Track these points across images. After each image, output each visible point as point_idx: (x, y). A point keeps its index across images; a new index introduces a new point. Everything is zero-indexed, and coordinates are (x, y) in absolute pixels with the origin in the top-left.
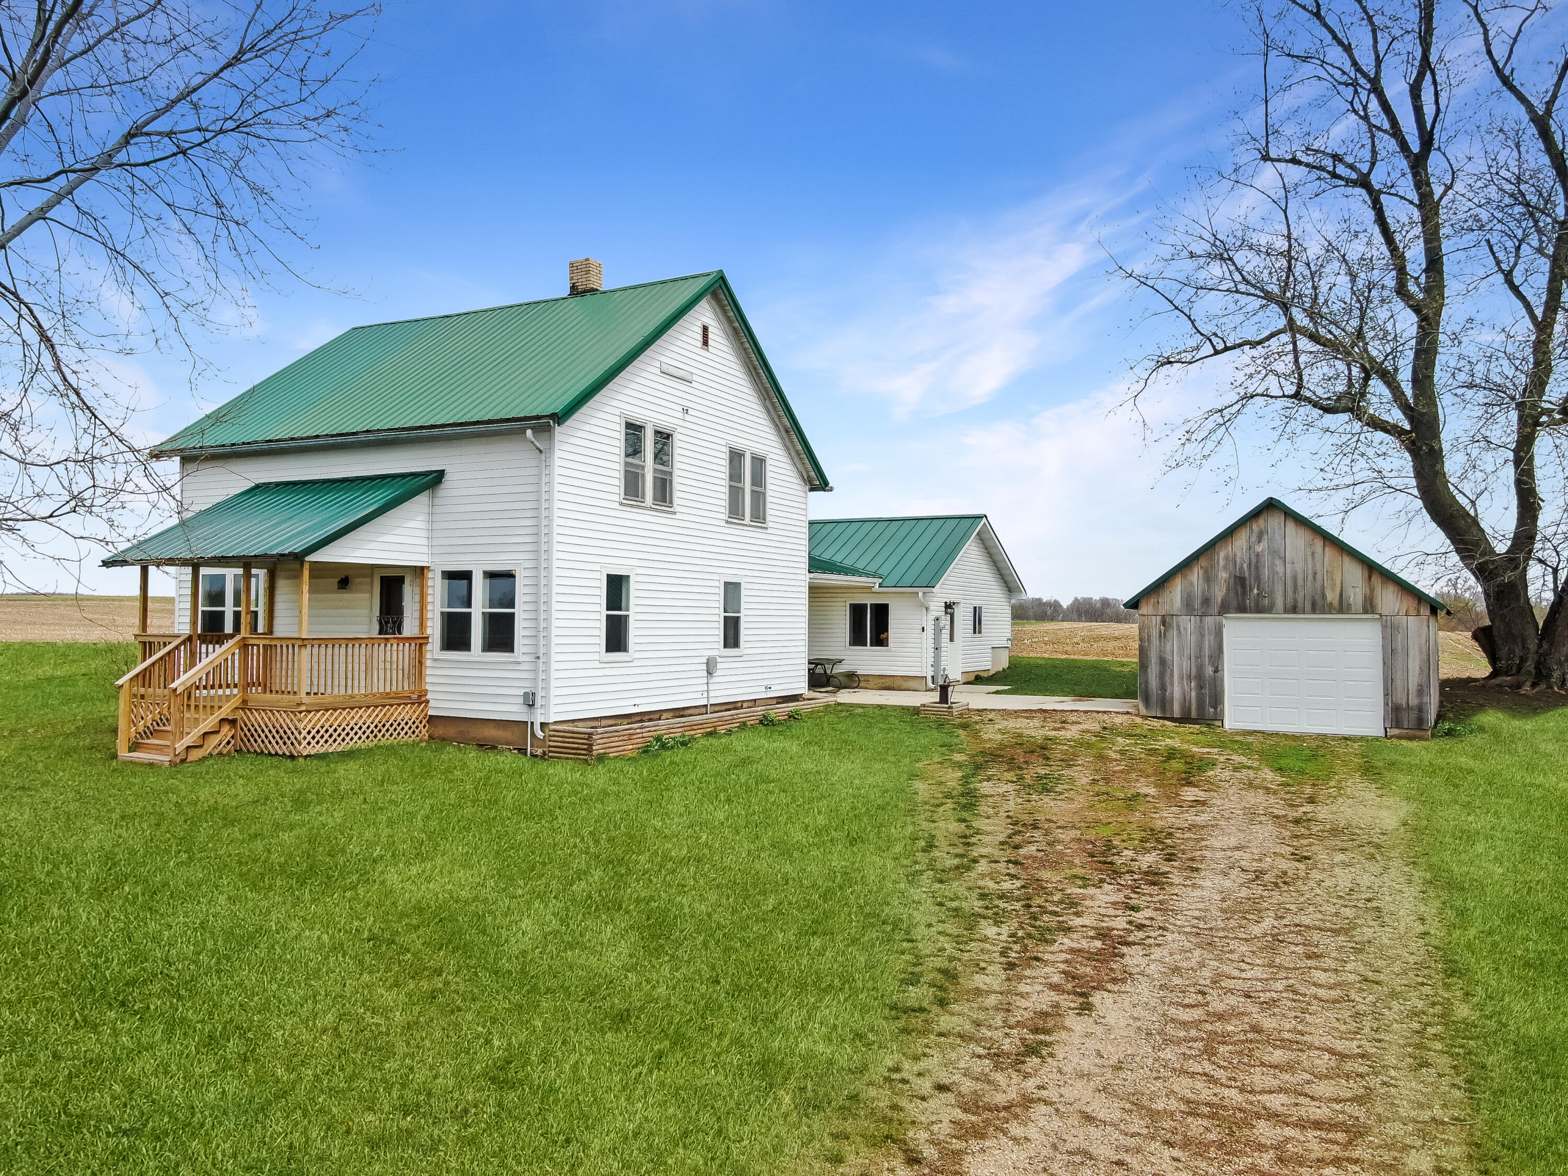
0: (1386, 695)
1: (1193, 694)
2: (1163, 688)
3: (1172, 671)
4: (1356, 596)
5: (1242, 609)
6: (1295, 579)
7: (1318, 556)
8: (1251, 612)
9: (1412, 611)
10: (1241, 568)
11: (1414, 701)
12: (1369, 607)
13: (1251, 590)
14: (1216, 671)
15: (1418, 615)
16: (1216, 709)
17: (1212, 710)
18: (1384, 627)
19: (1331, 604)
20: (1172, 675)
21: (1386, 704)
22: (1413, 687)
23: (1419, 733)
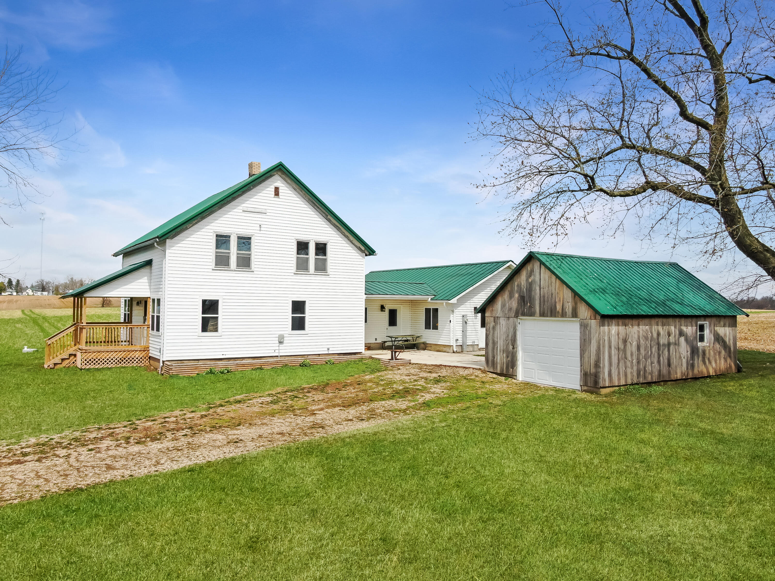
0: (581, 366)
1: (505, 360)
2: (494, 357)
3: (497, 347)
4: (569, 307)
5: (523, 314)
6: (544, 297)
7: (553, 285)
8: (527, 316)
9: (592, 318)
10: (523, 292)
11: (593, 370)
12: (575, 314)
13: (527, 303)
14: (513, 348)
15: (595, 319)
16: (513, 369)
17: (511, 370)
18: (581, 325)
19: (558, 312)
20: (497, 349)
21: (581, 371)
22: (592, 362)
23: (595, 390)
